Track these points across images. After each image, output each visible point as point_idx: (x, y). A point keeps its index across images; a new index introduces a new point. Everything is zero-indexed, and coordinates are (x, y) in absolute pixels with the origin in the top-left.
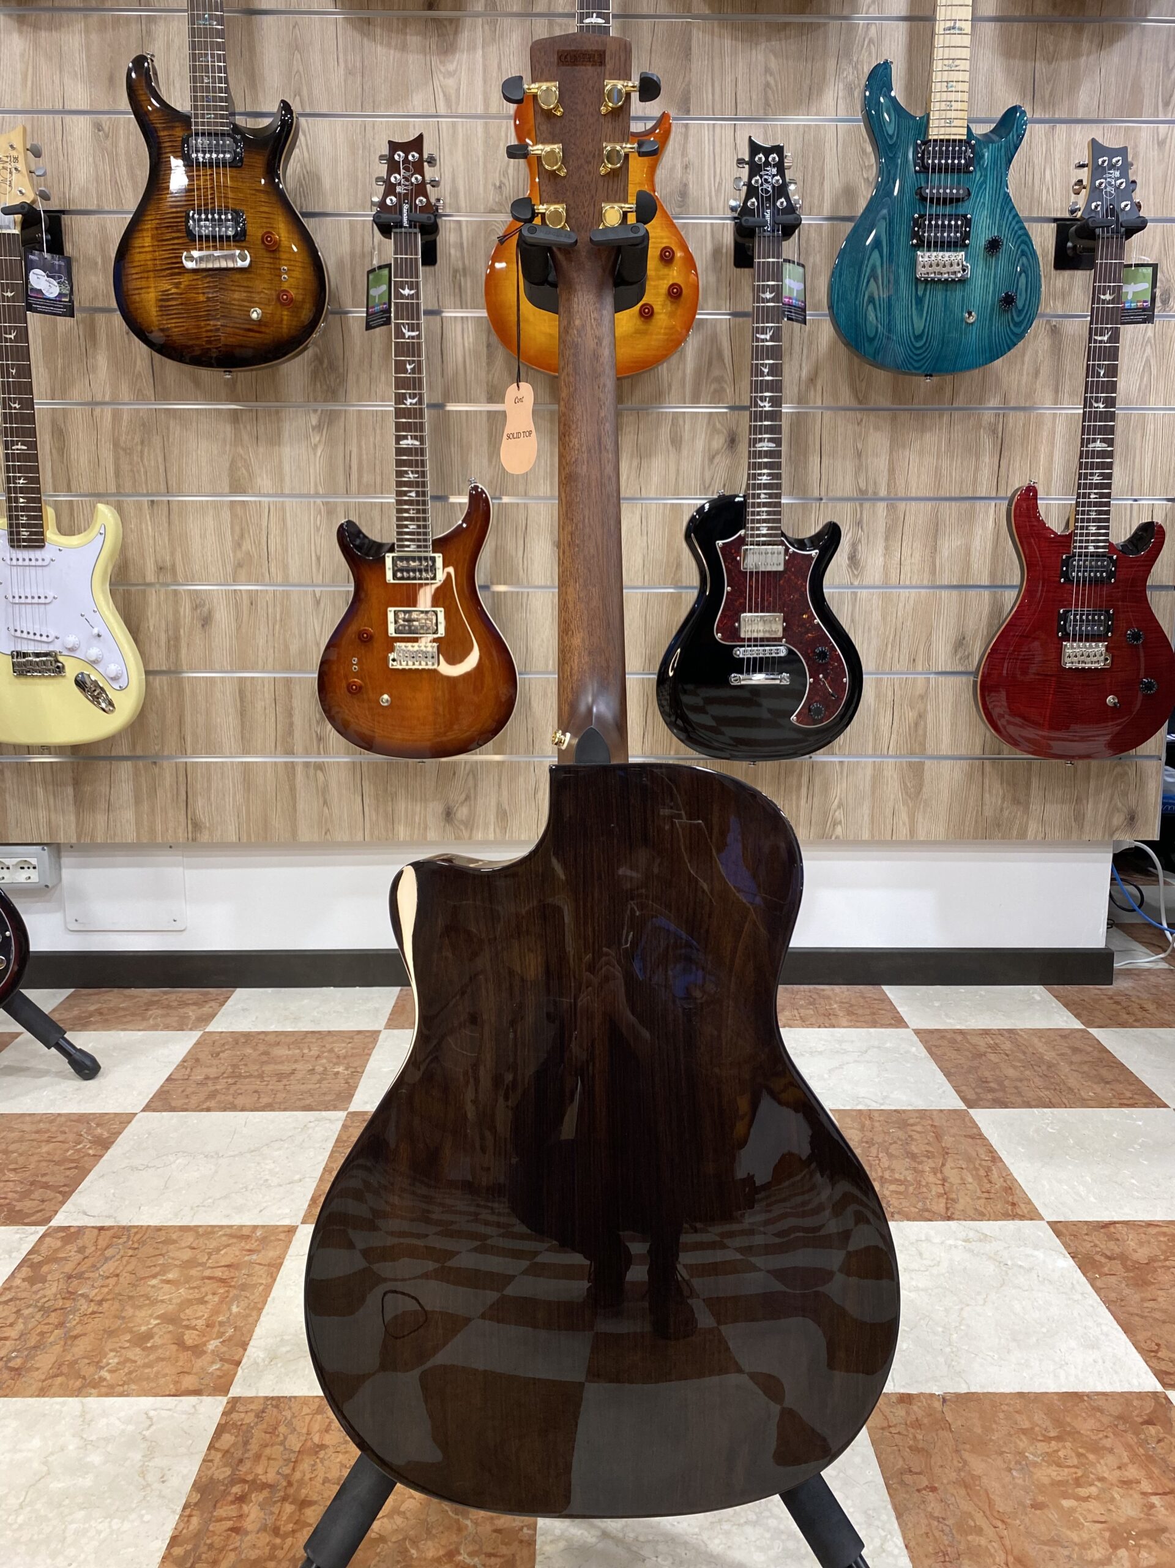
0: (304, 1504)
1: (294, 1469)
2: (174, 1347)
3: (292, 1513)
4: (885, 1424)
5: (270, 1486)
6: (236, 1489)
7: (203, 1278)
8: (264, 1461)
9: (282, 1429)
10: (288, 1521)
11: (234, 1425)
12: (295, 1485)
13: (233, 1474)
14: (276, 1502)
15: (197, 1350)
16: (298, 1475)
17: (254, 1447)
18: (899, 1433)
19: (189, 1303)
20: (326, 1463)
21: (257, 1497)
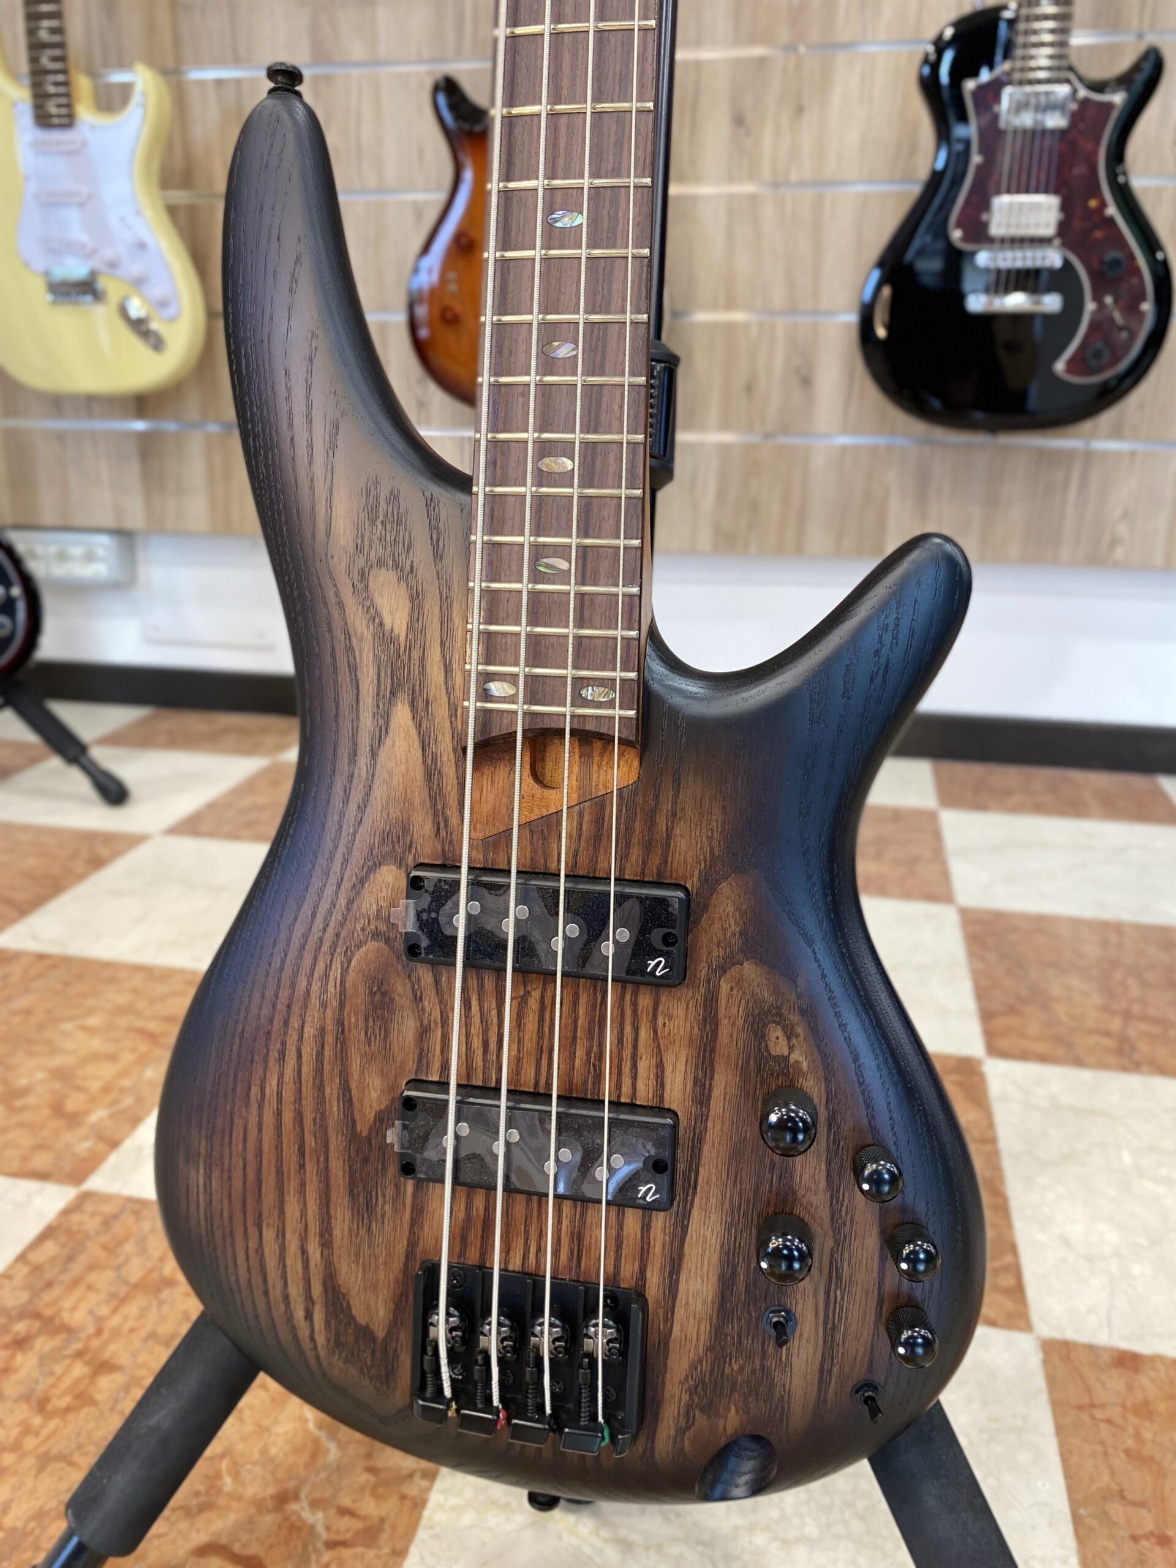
0: (104, 1367)
1: (115, 1311)
2: (46, 1112)
3: (79, 1380)
4: (1085, 1400)
5: (69, 1331)
6: (20, 1328)
7: (130, 1030)
8: (80, 1291)
9: (129, 1247)
10: (64, 1393)
11: (69, 1232)
12: (106, 1335)
13: (30, 1301)
14: (64, 1357)
15: (73, 1120)
16: (116, 1321)
17: (77, 1267)
18: (1109, 1421)
19: (95, 1057)
20: (166, 1309)
21: (44, 1344)
